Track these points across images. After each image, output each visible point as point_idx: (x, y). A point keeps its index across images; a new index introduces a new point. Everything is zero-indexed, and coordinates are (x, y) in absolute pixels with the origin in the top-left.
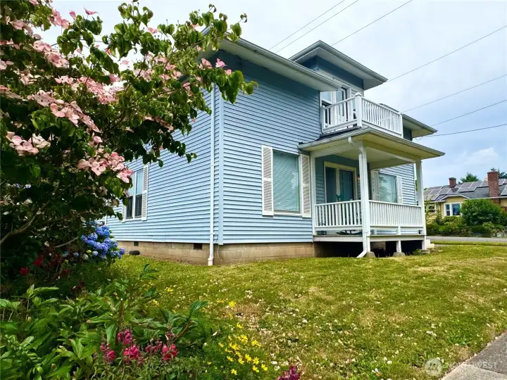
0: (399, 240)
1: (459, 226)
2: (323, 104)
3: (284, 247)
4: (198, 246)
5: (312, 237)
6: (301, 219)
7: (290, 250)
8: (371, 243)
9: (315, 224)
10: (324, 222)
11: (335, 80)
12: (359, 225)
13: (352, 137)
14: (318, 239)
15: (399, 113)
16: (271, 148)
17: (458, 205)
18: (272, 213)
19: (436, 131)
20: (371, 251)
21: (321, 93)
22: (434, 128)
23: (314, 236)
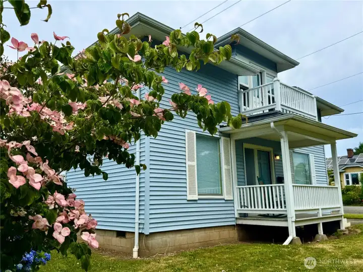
0: (321, 222)
1: (359, 196)
2: (241, 88)
3: (208, 232)
4: (121, 234)
5: (234, 219)
6: (224, 201)
7: (215, 235)
8: (296, 228)
9: (237, 206)
10: (246, 205)
11: (251, 64)
12: (283, 209)
13: (274, 122)
14: (240, 222)
15: (313, 96)
16: (195, 132)
17: (357, 175)
18: (196, 197)
19: (343, 111)
20: (297, 236)
21: (239, 77)
22: (342, 108)
23: (236, 219)
